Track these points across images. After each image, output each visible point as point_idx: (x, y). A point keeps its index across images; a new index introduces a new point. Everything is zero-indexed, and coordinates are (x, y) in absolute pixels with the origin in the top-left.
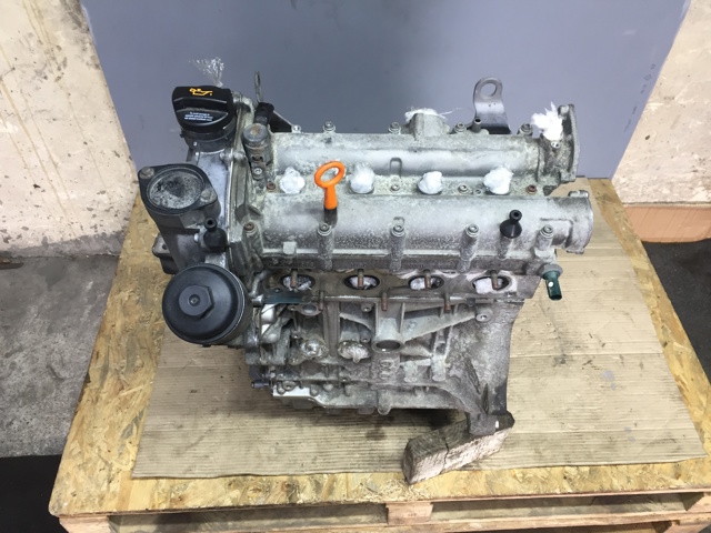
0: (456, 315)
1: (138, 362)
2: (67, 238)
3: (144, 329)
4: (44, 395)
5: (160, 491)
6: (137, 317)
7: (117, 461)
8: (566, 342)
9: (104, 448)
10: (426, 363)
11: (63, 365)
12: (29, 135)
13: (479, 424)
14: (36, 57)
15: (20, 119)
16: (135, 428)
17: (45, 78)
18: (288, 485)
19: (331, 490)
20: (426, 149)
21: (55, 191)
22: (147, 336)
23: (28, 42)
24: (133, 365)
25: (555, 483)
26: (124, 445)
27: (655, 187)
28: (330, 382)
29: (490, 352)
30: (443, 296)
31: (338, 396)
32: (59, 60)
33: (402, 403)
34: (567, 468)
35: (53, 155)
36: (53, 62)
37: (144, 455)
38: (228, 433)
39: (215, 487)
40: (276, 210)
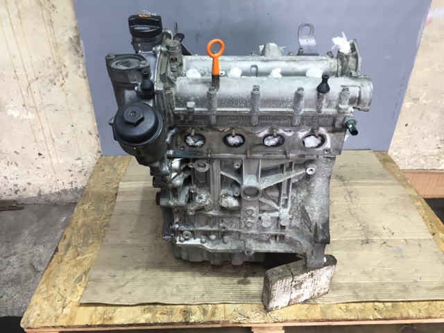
0: (293, 171)
1: (90, 241)
2: (54, 191)
3: (96, 224)
4: (26, 281)
5: (97, 314)
6: (92, 218)
7: (70, 296)
8: (368, 232)
9: (62, 288)
10: (276, 214)
11: (41, 263)
12: (40, 120)
13: (313, 258)
14: (51, 71)
15: (36, 109)
16: (84, 277)
17: (55, 84)
18: (184, 311)
19: (213, 314)
20: (271, 61)
21: (51, 158)
22: (98, 228)
23: (48, 62)
24: (86, 243)
25: (369, 312)
26: (75, 287)
27: (416, 159)
28: (214, 232)
29: (317, 199)
30: (285, 153)
31: (219, 244)
32: (64, 73)
33: (261, 248)
34: (376, 304)
35: (53, 134)
36: (60, 75)
37: (88, 291)
38: (144, 280)
39: (134, 312)
40: (184, 82)
